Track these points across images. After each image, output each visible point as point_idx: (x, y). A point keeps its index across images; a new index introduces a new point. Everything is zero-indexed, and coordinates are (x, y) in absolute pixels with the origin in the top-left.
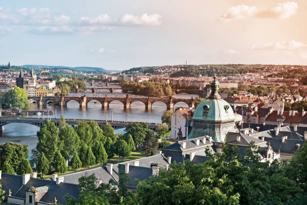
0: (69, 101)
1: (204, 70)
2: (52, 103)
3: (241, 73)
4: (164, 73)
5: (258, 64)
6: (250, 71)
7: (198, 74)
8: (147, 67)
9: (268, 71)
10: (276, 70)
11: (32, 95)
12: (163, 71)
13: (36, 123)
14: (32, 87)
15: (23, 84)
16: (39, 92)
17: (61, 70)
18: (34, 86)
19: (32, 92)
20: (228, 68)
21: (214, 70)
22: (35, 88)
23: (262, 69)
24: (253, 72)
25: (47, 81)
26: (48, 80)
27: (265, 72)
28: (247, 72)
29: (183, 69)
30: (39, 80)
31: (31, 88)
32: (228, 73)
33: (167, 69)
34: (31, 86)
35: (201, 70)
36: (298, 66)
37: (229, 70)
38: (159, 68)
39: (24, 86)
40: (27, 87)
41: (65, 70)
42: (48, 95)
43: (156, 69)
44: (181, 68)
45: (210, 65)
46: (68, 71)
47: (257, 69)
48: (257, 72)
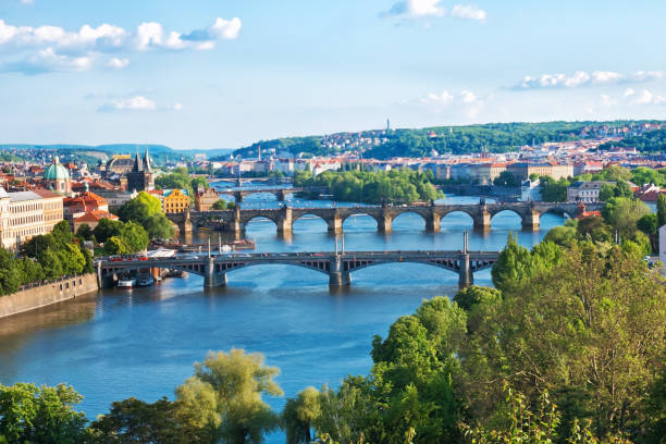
1: (440, 139)
3: (530, 143)
4: (343, 152)
5: (557, 120)
6: (550, 139)
7: (429, 150)
9: (591, 135)
10: (610, 134)
12: (339, 147)
17: (80, 153)
20: (497, 133)
21: (467, 139)
23: (577, 132)
24: (556, 140)
27: (586, 138)
28: (543, 141)
29: (385, 140)
32: (500, 144)
33: (348, 142)
35: (434, 139)
36: (659, 123)
37: (500, 136)
38: (329, 140)
41: (89, 154)
43: (322, 143)
44: (381, 137)
45: (454, 128)
47: (565, 132)
48: (566, 139)
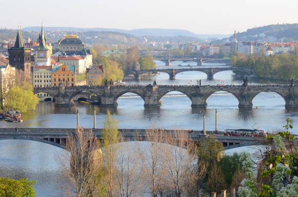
0: (121, 95)
2: (85, 100)
8: (283, 26)
11: (43, 85)
13: (52, 140)
14: (44, 67)
15: (22, 62)
16: (57, 77)
18: (48, 64)
19: (43, 79)
22: (50, 68)
25: (75, 56)
26: (77, 54)
30: (57, 54)
31: (41, 70)
34: (41, 64)
39: (26, 64)
40: (32, 68)
41: (111, 36)
42: (77, 84)
46: (117, 37)
